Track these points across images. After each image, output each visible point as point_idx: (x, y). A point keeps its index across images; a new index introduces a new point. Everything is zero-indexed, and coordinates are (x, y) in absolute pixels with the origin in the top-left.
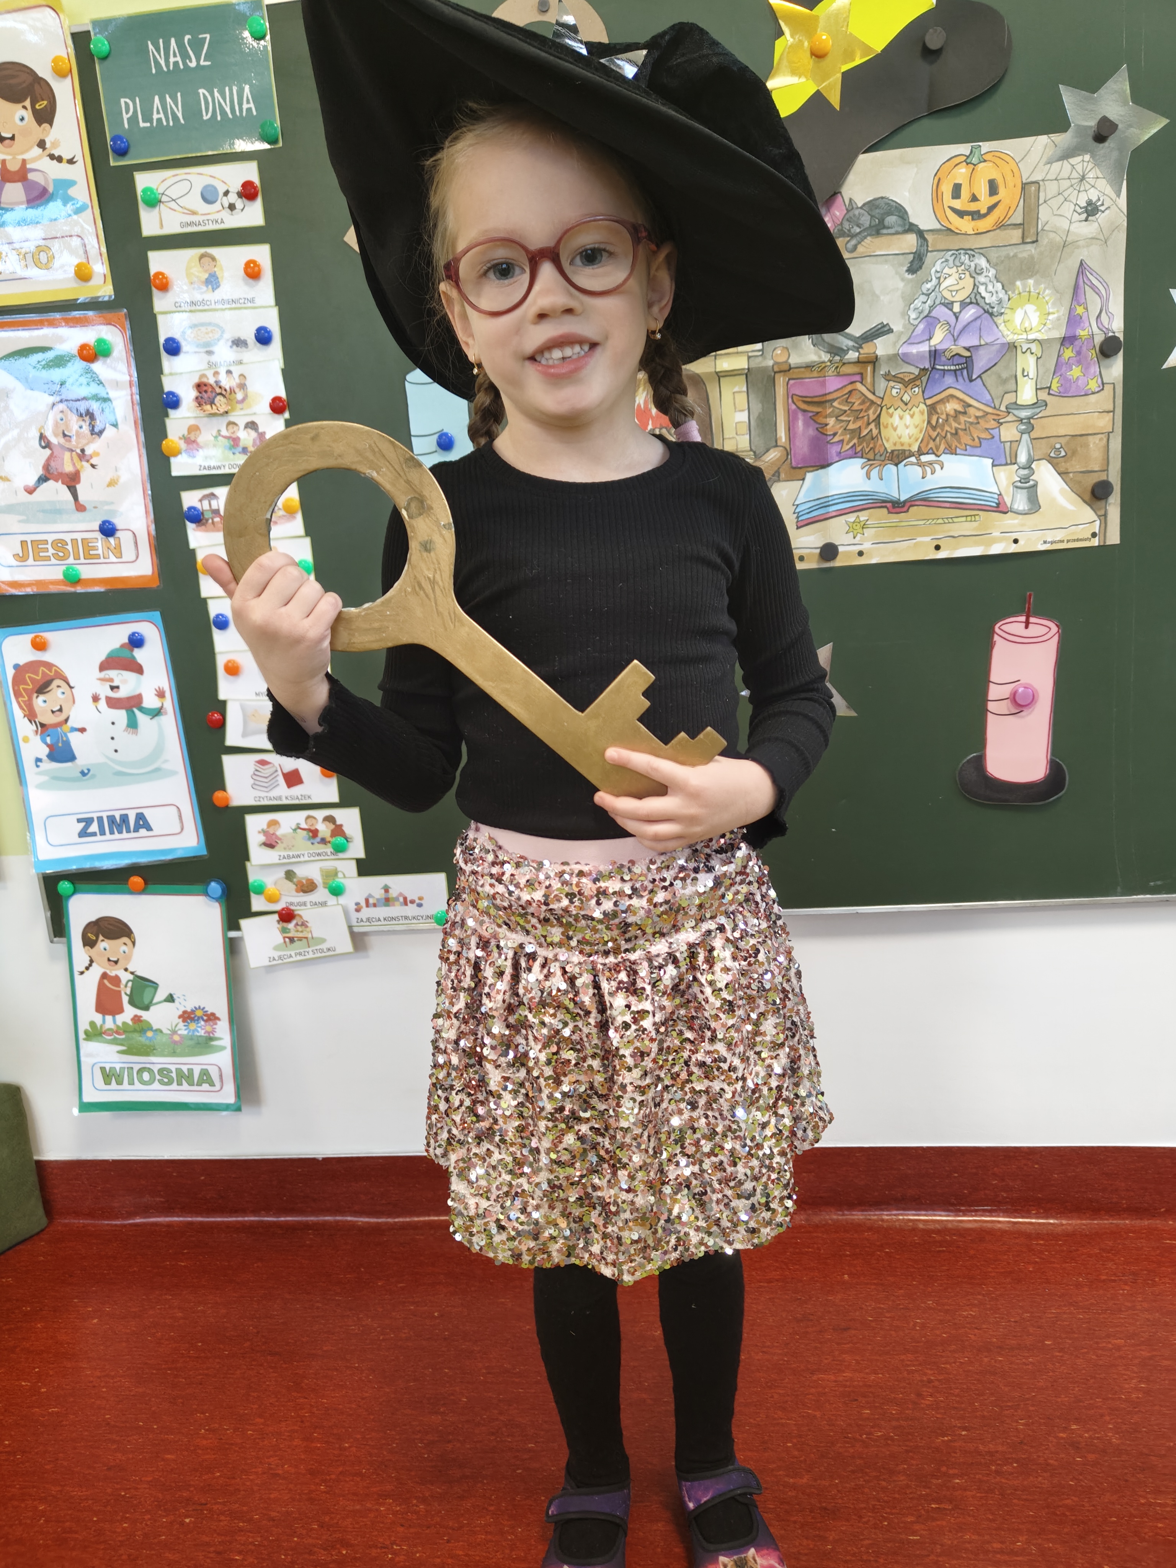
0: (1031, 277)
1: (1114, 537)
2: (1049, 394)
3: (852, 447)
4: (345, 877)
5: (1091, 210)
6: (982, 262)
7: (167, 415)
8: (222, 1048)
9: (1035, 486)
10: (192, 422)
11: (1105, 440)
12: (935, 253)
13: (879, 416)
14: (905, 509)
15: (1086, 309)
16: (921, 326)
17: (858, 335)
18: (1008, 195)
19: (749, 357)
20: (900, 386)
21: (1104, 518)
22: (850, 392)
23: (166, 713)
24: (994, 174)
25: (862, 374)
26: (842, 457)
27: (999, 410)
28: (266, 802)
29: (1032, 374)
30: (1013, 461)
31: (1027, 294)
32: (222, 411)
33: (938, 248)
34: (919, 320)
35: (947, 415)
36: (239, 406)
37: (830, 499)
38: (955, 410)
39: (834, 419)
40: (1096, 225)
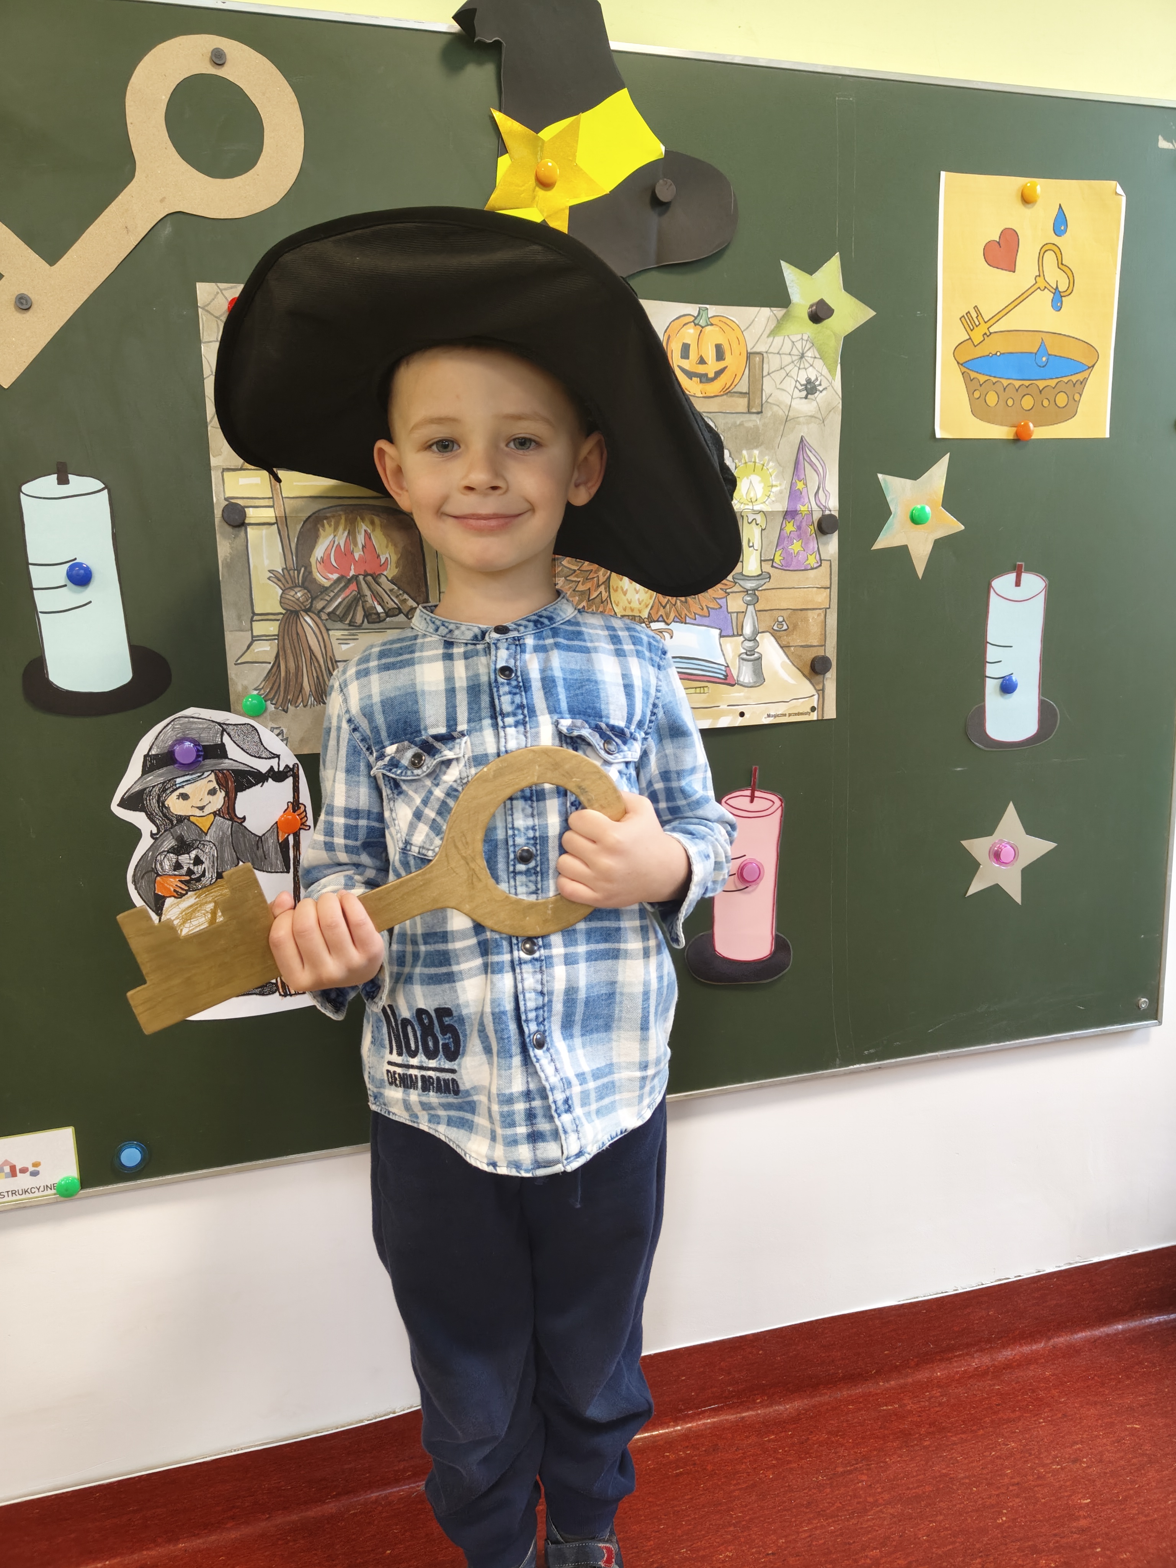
0: (756, 447)
1: (831, 713)
2: (772, 566)
5: (810, 388)
9: (760, 658)
11: (823, 615)
13: (609, 578)
15: (806, 484)
18: (734, 361)
21: (821, 692)
24: (721, 340)
29: (757, 545)
30: (740, 633)
31: (752, 464)
39: (563, 578)
40: (814, 403)
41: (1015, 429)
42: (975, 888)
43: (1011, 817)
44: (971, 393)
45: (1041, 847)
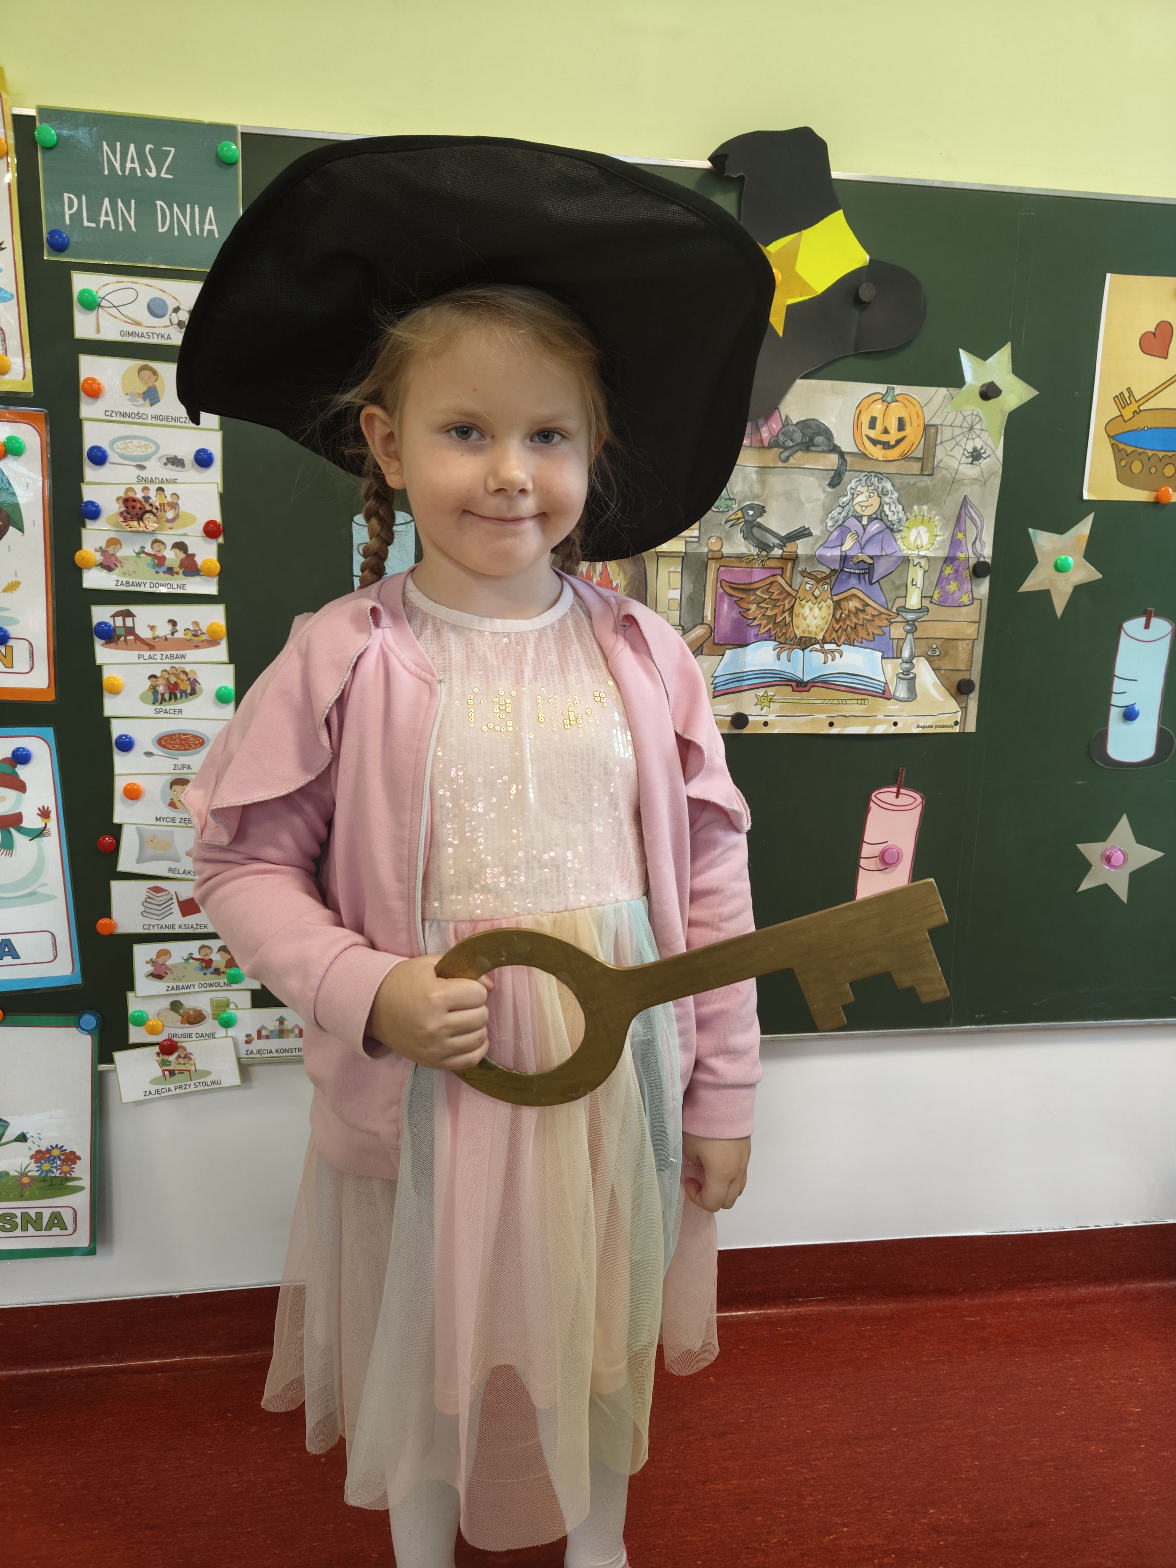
0: (925, 504)
1: (971, 727)
2: (931, 602)
3: (767, 631)
4: (237, 1008)
5: (976, 456)
6: (889, 486)
7: (84, 526)
8: (81, 1189)
9: (914, 678)
10: (113, 535)
11: (971, 645)
12: (852, 472)
13: (793, 606)
14: (807, 689)
15: (965, 535)
16: (836, 533)
17: (783, 535)
18: (913, 432)
19: (687, 542)
20: (813, 582)
21: (964, 709)
22: (772, 583)
23: (49, 835)
24: (903, 414)
25: (783, 569)
26: (759, 639)
27: (891, 611)
28: (156, 931)
29: (920, 584)
30: (899, 656)
31: (921, 517)
32: (150, 529)
33: (854, 469)
34: (834, 528)
35: (849, 611)
36: (170, 525)
37: (745, 674)
38: (856, 608)
39: (755, 605)
40: (978, 468)
41: (1155, 493)
42: (1085, 885)
43: (1123, 828)
44: (1118, 462)
45: (1149, 855)
